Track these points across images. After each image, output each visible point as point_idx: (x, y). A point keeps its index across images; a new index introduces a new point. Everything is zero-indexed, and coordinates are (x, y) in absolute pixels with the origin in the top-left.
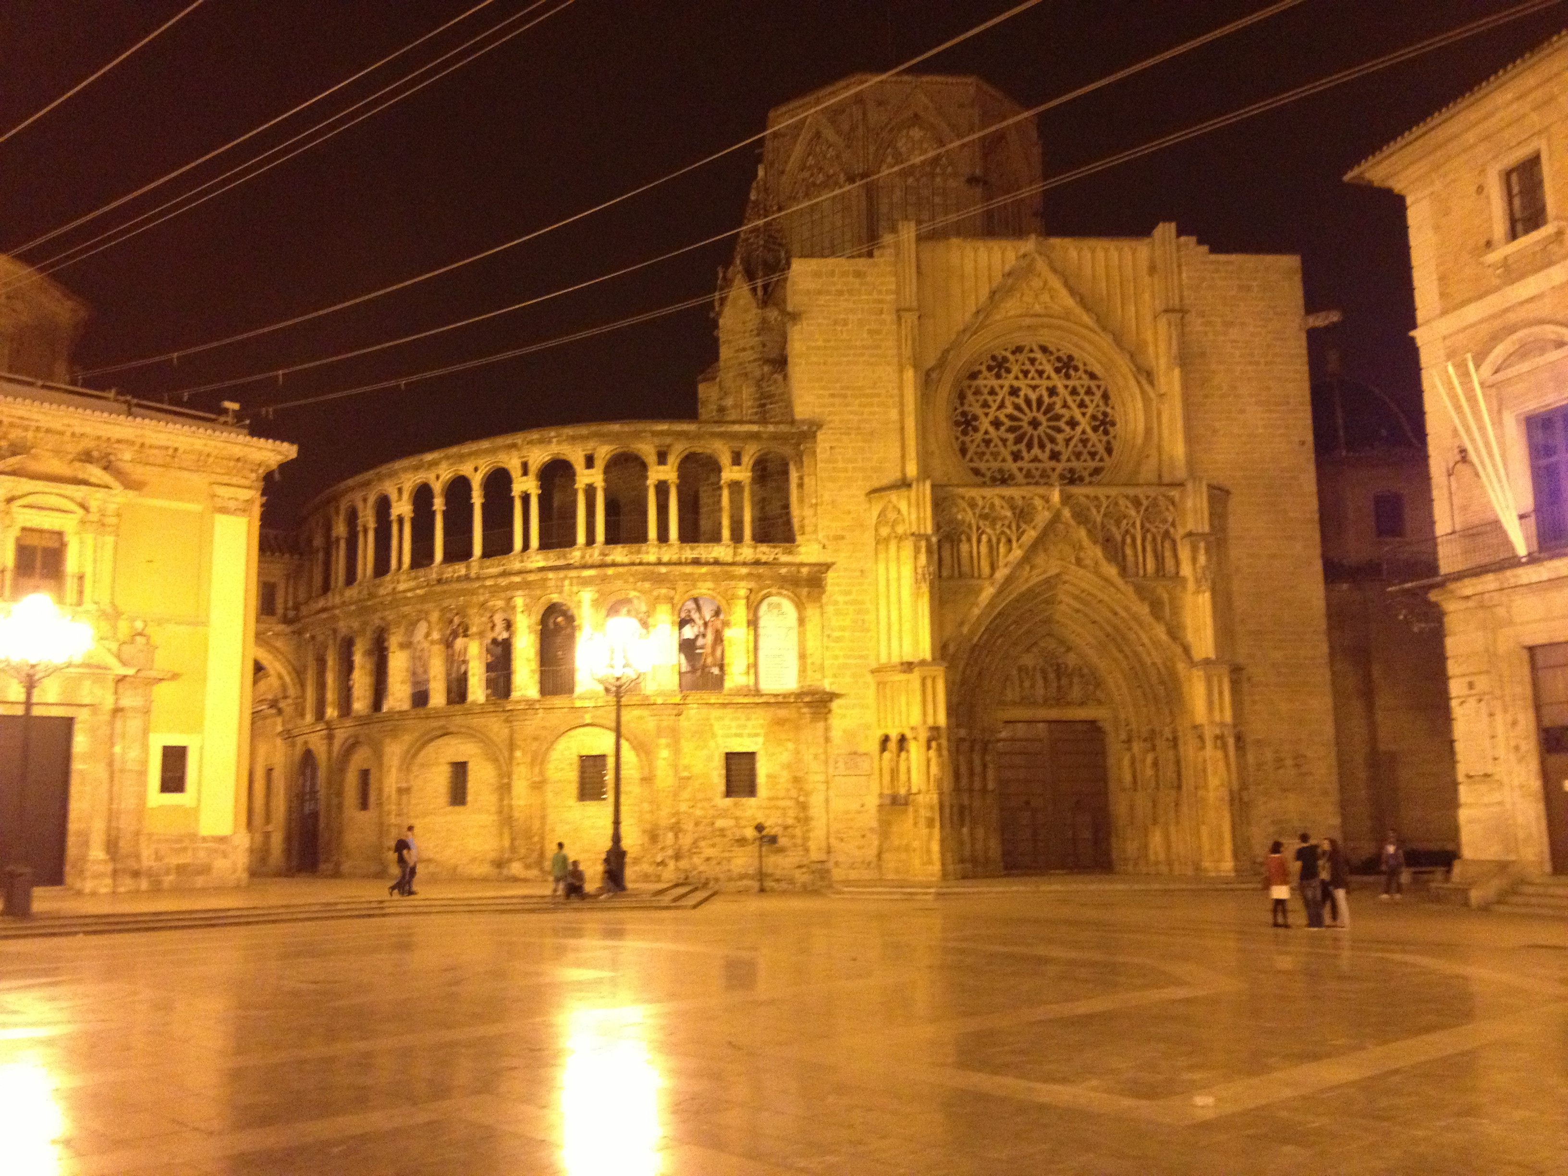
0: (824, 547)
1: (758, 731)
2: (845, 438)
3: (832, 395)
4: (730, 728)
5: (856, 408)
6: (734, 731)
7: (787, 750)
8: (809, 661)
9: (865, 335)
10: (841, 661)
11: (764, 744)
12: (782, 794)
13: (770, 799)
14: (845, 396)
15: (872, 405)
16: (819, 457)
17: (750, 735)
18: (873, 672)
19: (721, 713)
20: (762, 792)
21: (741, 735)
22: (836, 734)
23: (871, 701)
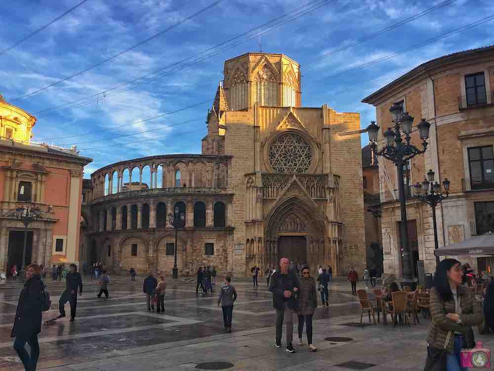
0: (233, 189)
1: (214, 237)
2: (239, 159)
3: (237, 148)
4: (207, 237)
5: (242, 152)
7: (222, 243)
8: (228, 218)
9: (245, 132)
10: (237, 219)
11: (216, 241)
12: (220, 254)
13: (217, 255)
14: (239, 148)
15: (246, 151)
16: (232, 164)
17: (212, 239)
18: (245, 222)
19: (204, 232)
20: (215, 254)
21: (210, 238)
22: (235, 239)
23: (244, 230)
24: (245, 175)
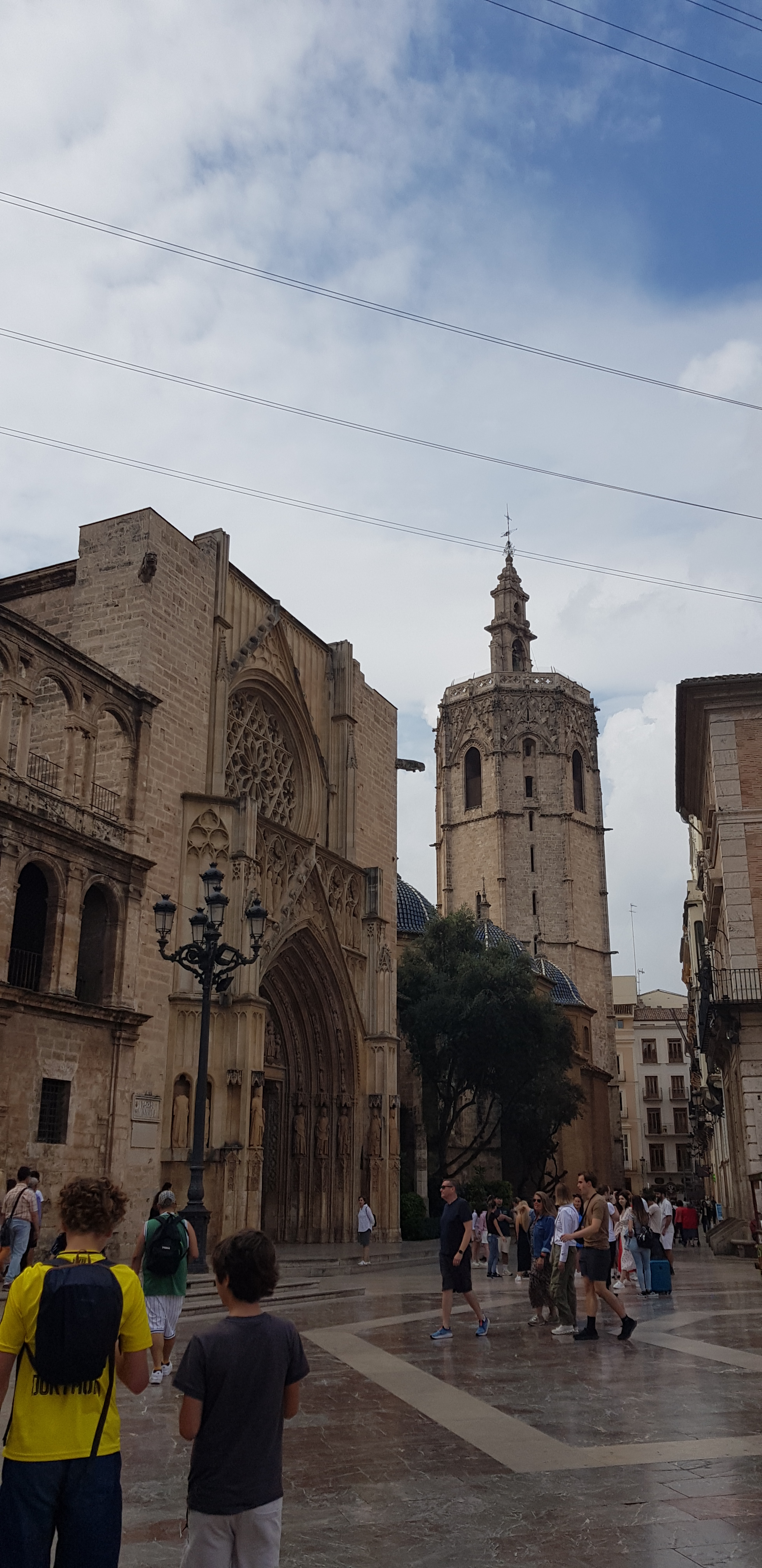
0: (148, 841)
1: (74, 1054)
2: (171, 725)
3: (168, 676)
4: (51, 1046)
5: (180, 697)
6: (53, 1050)
7: (96, 1082)
8: (125, 972)
9: (193, 626)
10: (149, 979)
11: (78, 1071)
12: (87, 1140)
13: (77, 1147)
14: (175, 680)
15: (192, 701)
16: (153, 736)
17: (68, 1059)
18: (172, 1000)
19: (44, 1022)
20: (71, 1137)
21: (58, 1057)
22: (138, 1068)
23: (165, 1032)
24: (186, 797)
